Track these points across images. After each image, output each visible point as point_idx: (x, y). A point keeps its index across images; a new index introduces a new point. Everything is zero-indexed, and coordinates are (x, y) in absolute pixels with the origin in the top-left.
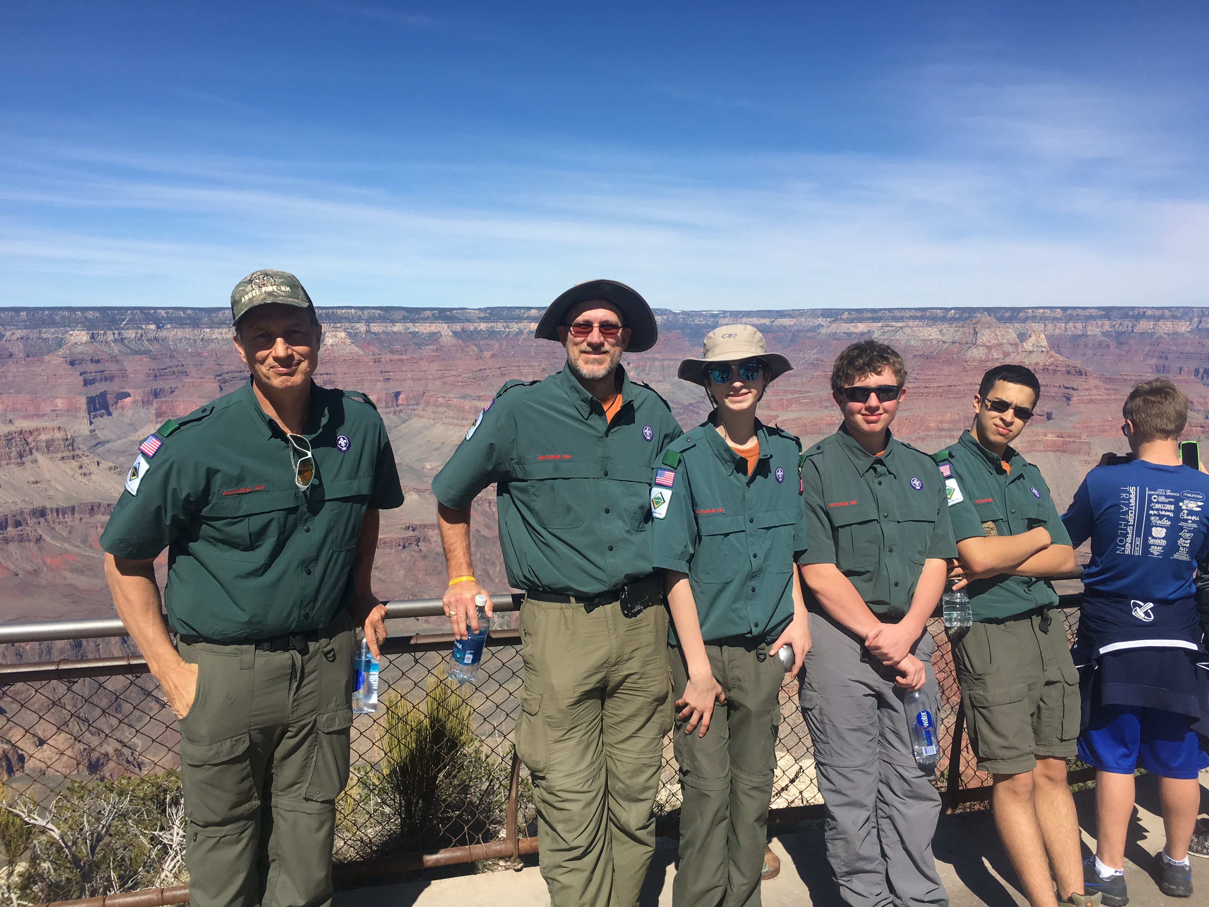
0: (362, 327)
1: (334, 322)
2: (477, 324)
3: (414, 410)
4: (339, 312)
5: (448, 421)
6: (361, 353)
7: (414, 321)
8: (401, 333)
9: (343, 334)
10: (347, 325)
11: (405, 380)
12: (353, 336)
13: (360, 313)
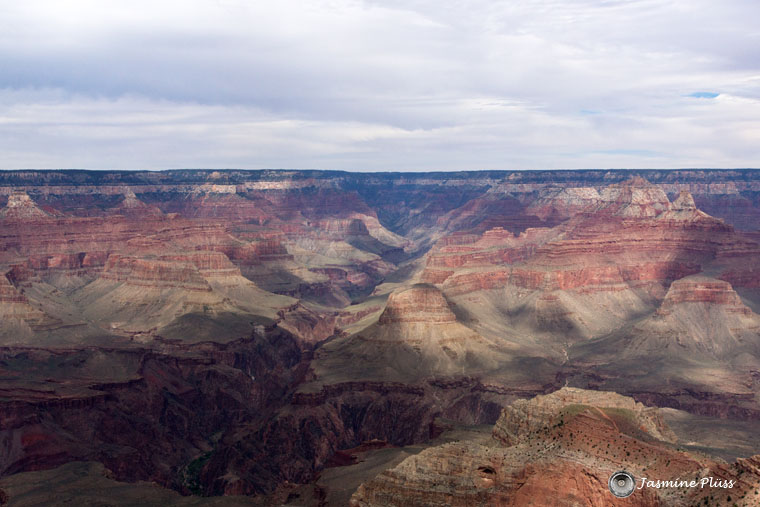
0: (46, 190)
1: (16, 185)
2: (159, 187)
3: (99, 271)
4: (22, 175)
5: (133, 281)
6: (45, 215)
7: (97, 183)
8: (84, 195)
9: (27, 197)
10: (30, 188)
11: (89, 241)
12: (36, 198)
13: (43, 176)
